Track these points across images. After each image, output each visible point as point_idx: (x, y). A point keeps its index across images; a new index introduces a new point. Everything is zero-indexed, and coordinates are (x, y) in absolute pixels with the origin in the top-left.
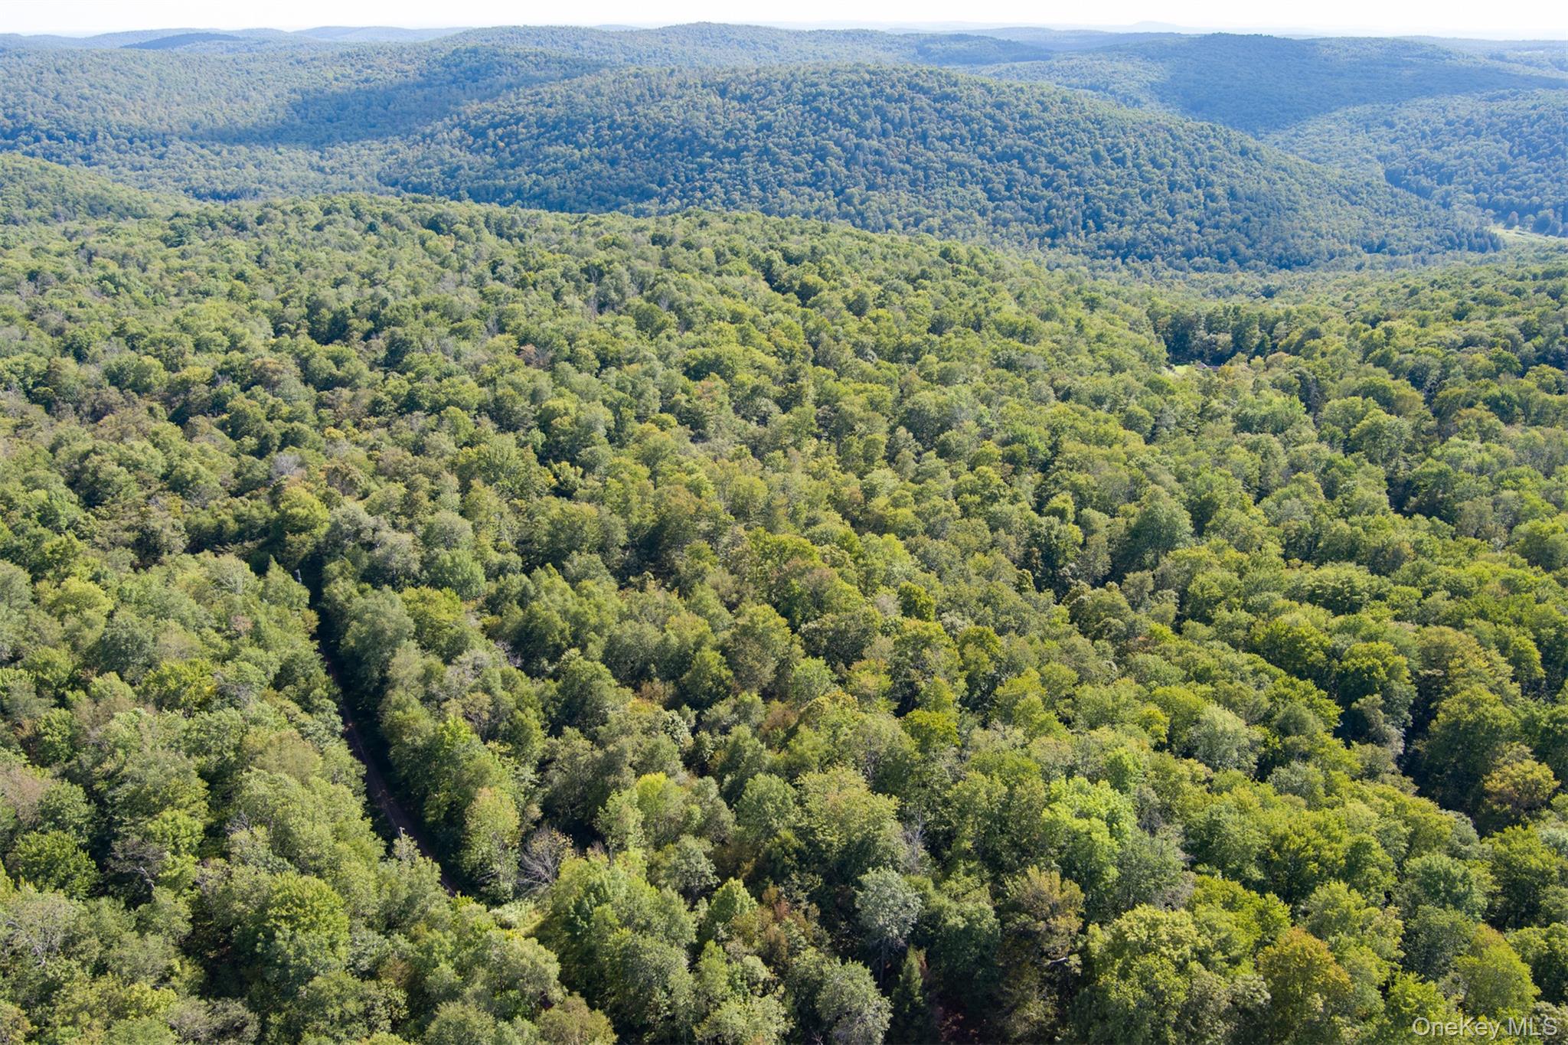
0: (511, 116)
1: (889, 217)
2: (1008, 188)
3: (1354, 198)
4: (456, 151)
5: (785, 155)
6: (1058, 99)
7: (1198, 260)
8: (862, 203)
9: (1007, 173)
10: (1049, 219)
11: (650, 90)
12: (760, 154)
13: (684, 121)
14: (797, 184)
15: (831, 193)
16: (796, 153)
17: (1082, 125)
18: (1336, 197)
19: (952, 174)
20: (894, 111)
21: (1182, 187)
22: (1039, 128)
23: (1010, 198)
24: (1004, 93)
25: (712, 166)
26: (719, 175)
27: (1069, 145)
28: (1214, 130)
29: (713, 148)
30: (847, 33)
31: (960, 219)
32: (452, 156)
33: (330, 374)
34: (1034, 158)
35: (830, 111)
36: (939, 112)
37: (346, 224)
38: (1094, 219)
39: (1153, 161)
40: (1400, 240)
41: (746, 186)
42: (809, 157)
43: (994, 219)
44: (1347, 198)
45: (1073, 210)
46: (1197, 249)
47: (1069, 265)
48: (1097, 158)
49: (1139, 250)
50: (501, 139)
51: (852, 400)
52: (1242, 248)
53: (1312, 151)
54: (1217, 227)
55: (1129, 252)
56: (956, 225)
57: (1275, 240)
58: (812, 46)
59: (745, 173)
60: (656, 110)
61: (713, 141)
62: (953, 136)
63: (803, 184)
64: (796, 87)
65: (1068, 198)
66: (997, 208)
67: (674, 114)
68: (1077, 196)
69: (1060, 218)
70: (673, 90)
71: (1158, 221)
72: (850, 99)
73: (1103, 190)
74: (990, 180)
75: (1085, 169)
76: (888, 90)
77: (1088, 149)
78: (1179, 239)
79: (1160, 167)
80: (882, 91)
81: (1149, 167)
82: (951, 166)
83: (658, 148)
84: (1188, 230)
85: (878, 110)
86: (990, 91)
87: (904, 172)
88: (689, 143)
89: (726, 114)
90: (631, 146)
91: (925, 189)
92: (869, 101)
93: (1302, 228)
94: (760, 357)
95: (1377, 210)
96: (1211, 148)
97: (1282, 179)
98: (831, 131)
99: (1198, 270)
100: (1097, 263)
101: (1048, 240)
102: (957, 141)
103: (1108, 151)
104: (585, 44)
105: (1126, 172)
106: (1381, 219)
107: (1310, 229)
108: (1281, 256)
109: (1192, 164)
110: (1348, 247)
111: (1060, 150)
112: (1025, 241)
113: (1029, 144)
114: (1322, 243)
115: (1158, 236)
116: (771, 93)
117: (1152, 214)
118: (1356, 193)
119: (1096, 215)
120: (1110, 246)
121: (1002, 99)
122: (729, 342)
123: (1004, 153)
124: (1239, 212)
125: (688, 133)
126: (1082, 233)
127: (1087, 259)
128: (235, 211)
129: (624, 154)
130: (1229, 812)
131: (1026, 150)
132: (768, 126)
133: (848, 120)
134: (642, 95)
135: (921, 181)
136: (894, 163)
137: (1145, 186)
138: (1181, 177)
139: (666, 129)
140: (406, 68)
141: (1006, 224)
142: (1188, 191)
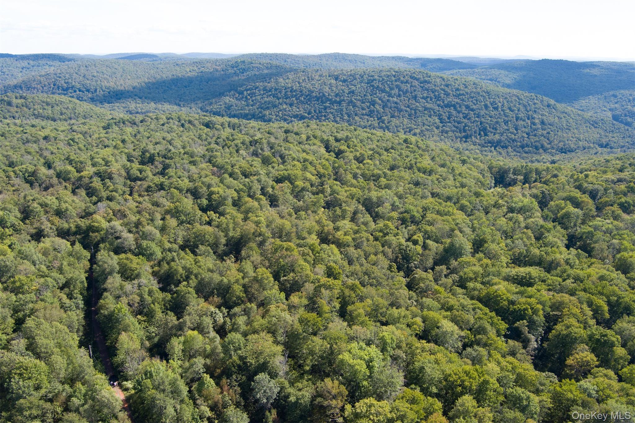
0: (254, 86)
1: (399, 129)
2: (449, 118)
3: (596, 125)
4: (231, 99)
5: (358, 103)
6: (472, 83)
7: (526, 149)
8: (388, 123)
9: (449, 112)
10: (465, 131)
11: (308, 77)
12: (349, 103)
13: (320, 89)
14: (363, 115)
15: (376, 119)
16: (363, 103)
17: (481, 94)
18: (588, 125)
19: (426, 112)
20: (404, 87)
21: (521, 119)
22: (463, 94)
23: (449, 122)
24: (449, 80)
25: (329, 107)
26: (332, 110)
27: (475, 101)
28: (537, 97)
29: (330, 100)
30: (393, 58)
31: (427, 130)
32: (230, 101)
33: (137, 176)
34: (460, 107)
35: (378, 86)
36: (422, 88)
37: (174, 124)
38: (485, 131)
39: (510, 109)
40: (615, 143)
41: (342, 115)
42: (368, 104)
43: (442, 130)
44: (593, 125)
45: (475, 127)
46: (526, 144)
47: (472, 150)
48: (486, 107)
49: (502, 144)
50: (249, 95)
51: (343, 193)
52: (546, 144)
53: (581, 106)
54: (535, 135)
55: (498, 145)
56: (426, 133)
57: (560, 142)
58: (378, 62)
59: (342, 110)
60: (310, 85)
61: (330, 97)
62: (427, 97)
63: (365, 115)
64: (365, 77)
65: (473, 123)
66: (444, 126)
67: (316, 87)
68: (477, 122)
69: (469, 131)
70: (317, 77)
71: (510, 133)
72: (386, 82)
73: (488, 120)
74: (441, 115)
75: (481, 111)
76: (402, 79)
77: (483, 103)
78: (519, 140)
79: (512, 111)
80: (399, 79)
81: (508, 111)
82: (426, 109)
83: (309, 100)
84: (523, 136)
85: (397, 86)
86: (443, 80)
87: (406, 111)
88: (321, 98)
89: (337, 87)
90: (299, 99)
91: (415, 118)
92: (394, 83)
93: (572, 137)
94: (308, 175)
95: (606, 131)
96: (535, 104)
97: (565, 117)
98: (378, 94)
99: (526, 153)
100: (484, 149)
101: (464, 139)
102: (429, 99)
103: (491, 104)
104: (289, 60)
105: (498, 112)
106: (607, 134)
107: (576, 137)
108: (562, 148)
109: (526, 110)
110: (592, 145)
111: (471, 104)
112: (454, 139)
113: (458, 101)
114: (581, 143)
115: (510, 139)
116: (355, 79)
117: (508, 130)
118: (596, 123)
119: (485, 130)
120: (490, 142)
121: (449, 83)
122: (297, 169)
123: (448, 104)
124: (545, 130)
125: (321, 94)
126: (478, 137)
127: (479, 147)
128: (134, 118)
129: (295, 102)
130: (430, 363)
131: (457, 103)
132: (353, 92)
133: (385, 90)
134: (305, 79)
135: (413, 115)
136: (403, 107)
137: (506, 118)
138: (521, 115)
139: (313, 92)
140: (217, 67)
141: (447, 132)
142: (524, 121)
